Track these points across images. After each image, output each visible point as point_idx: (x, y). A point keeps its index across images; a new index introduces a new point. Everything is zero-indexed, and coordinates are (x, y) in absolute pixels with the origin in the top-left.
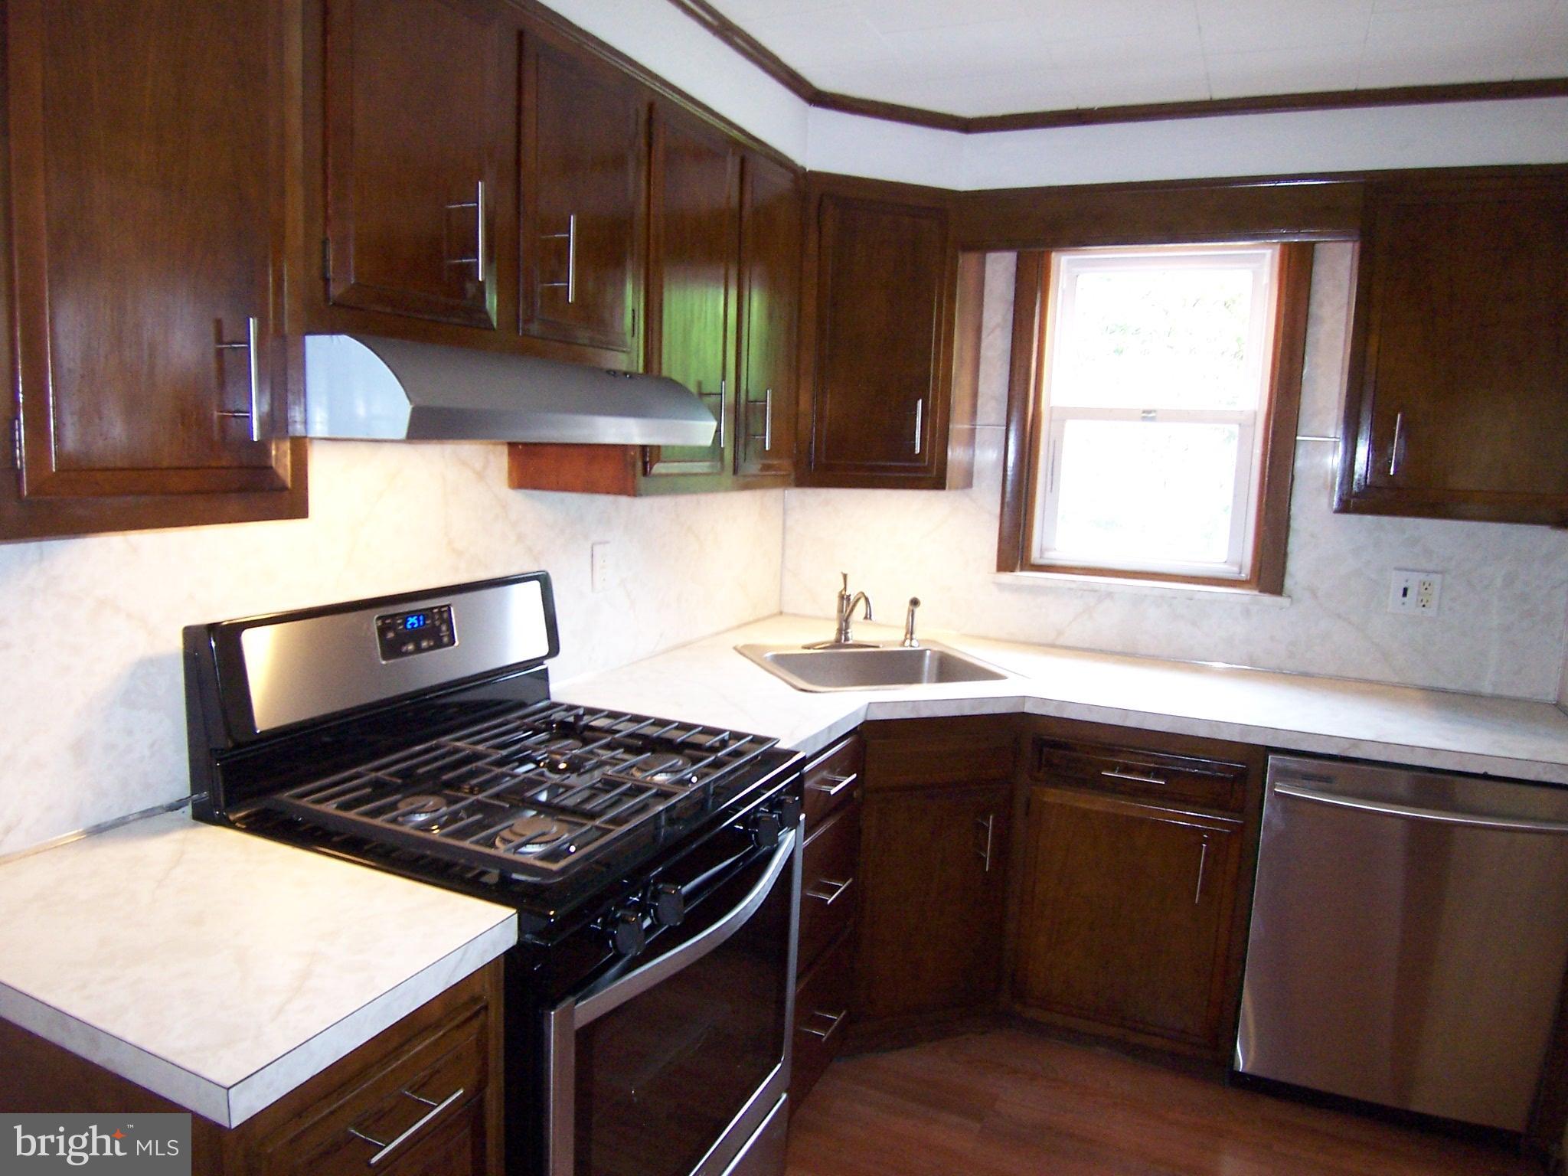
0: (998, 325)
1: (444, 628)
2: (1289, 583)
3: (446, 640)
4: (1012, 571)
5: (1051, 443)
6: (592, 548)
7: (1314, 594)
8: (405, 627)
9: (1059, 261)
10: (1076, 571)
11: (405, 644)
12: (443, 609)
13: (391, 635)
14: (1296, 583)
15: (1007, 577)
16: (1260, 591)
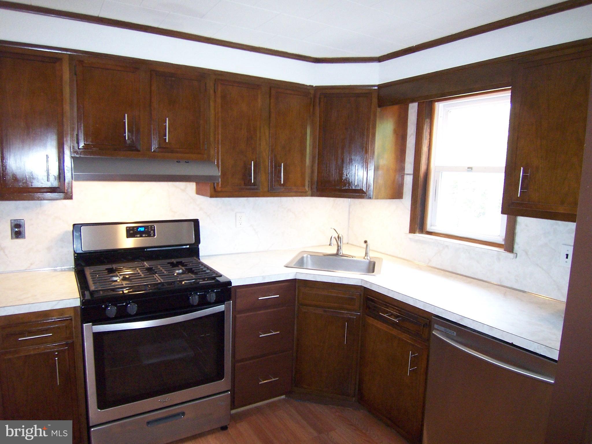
0: (412, 134)
1: (152, 232)
2: (516, 247)
3: (152, 235)
4: (414, 233)
5: (435, 181)
6: (236, 214)
7: (526, 253)
8: (137, 230)
9: (439, 106)
10: (441, 235)
11: (137, 234)
12: (153, 227)
13: (132, 232)
14: (519, 247)
15: (412, 235)
16: (505, 250)
